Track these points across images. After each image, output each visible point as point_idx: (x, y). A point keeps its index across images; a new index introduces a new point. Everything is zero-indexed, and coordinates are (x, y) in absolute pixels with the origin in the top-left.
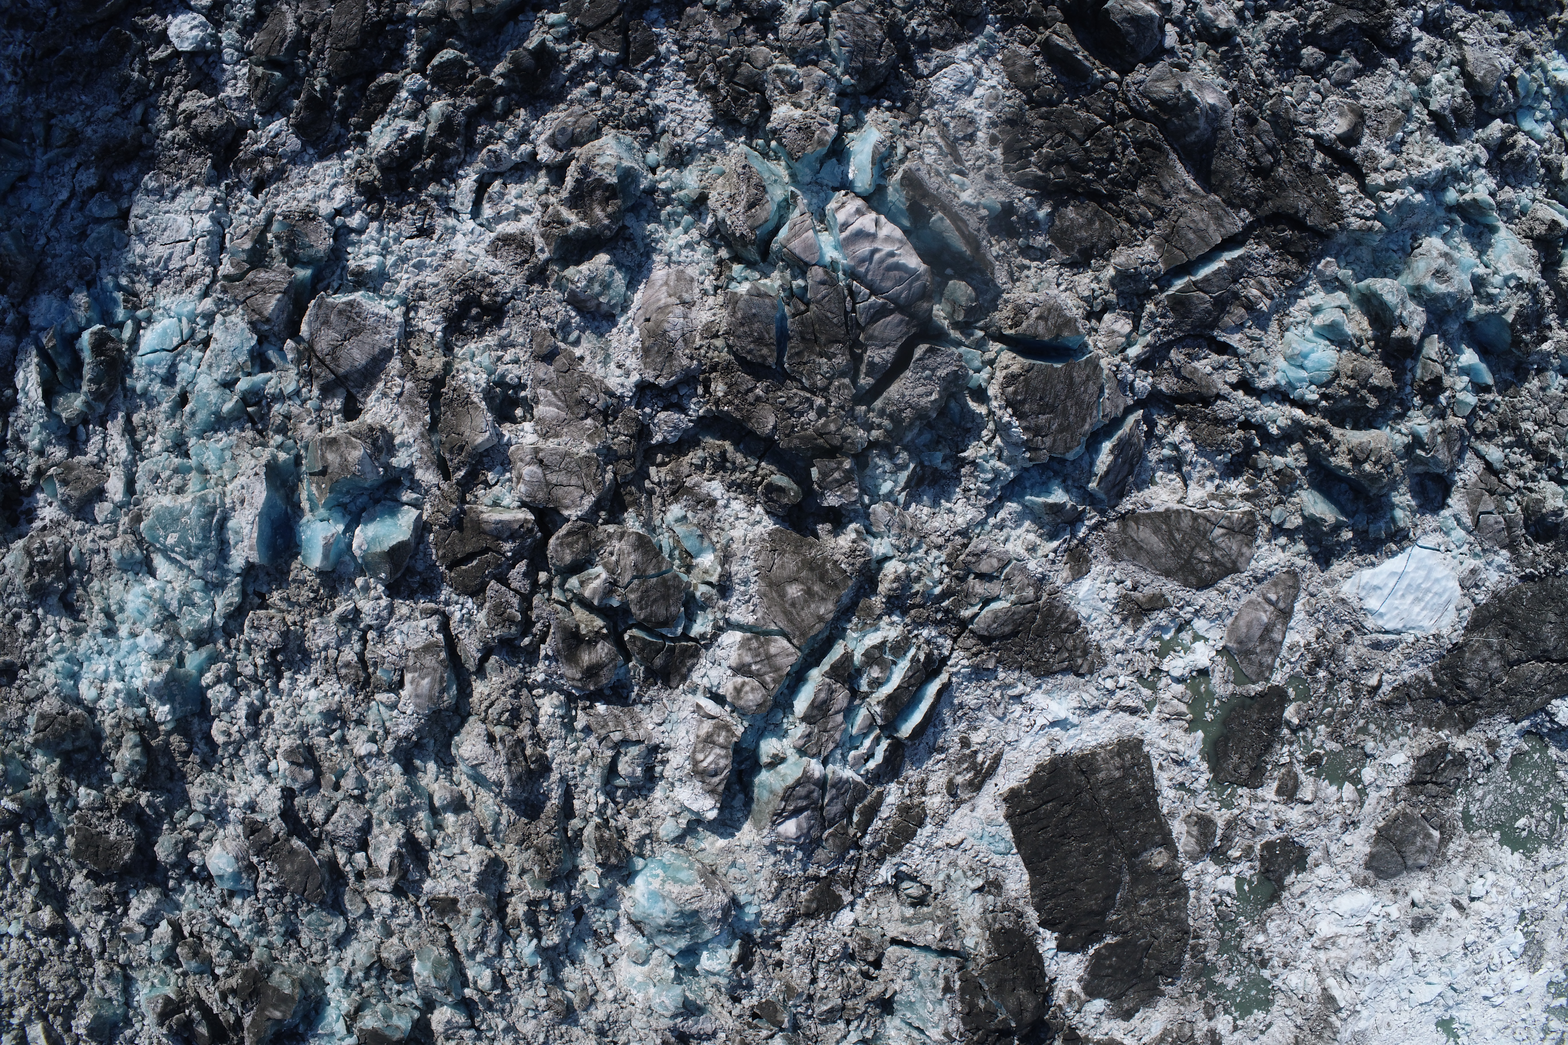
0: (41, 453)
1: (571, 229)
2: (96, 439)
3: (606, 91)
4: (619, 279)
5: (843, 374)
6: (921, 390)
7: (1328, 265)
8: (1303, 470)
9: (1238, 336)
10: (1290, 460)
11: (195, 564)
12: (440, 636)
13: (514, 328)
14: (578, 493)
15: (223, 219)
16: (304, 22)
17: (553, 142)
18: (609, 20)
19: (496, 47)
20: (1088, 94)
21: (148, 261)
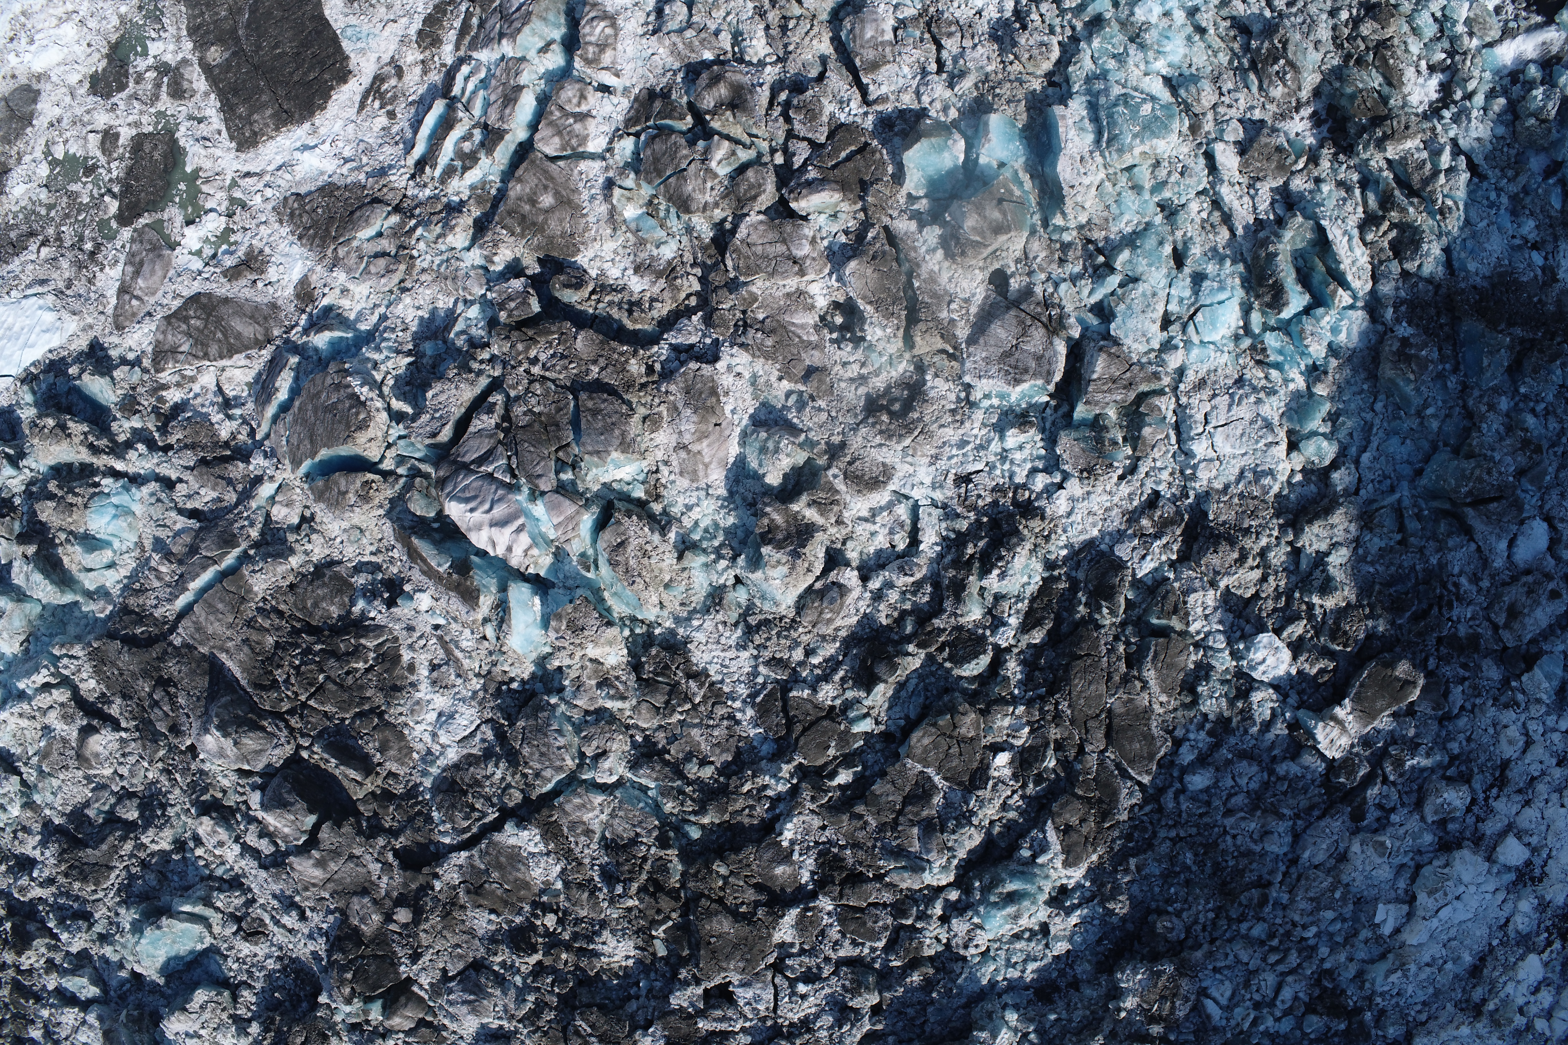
0: (1318, 181)
1: (804, 498)
2: (1263, 206)
3: (798, 655)
4: (753, 463)
5: (518, 398)
6: (442, 398)
7: (101, 610)
8: (115, 419)
9: (178, 526)
10: (127, 425)
11: (1117, 90)
12: (865, 81)
13: (851, 396)
14: (753, 238)
15: (1183, 458)
16: (1138, 685)
17: (842, 589)
18: (805, 730)
19: (926, 689)
20: (326, 729)
21: (1252, 399)
